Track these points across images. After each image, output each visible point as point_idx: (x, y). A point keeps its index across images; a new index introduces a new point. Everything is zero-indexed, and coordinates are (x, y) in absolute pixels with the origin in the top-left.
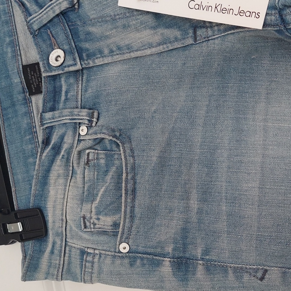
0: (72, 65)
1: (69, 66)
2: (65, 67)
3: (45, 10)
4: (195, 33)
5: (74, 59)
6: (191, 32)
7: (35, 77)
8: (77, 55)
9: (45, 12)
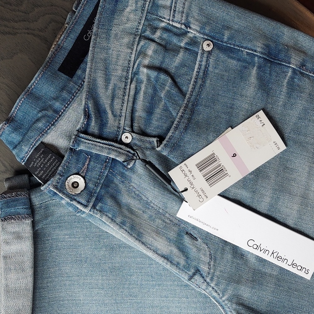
0: (82, 204)
1: (79, 202)
2: (75, 200)
3: (103, 143)
4: (194, 274)
5: (88, 202)
6: (193, 271)
7: (40, 160)
8: (94, 199)
9: (101, 145)
